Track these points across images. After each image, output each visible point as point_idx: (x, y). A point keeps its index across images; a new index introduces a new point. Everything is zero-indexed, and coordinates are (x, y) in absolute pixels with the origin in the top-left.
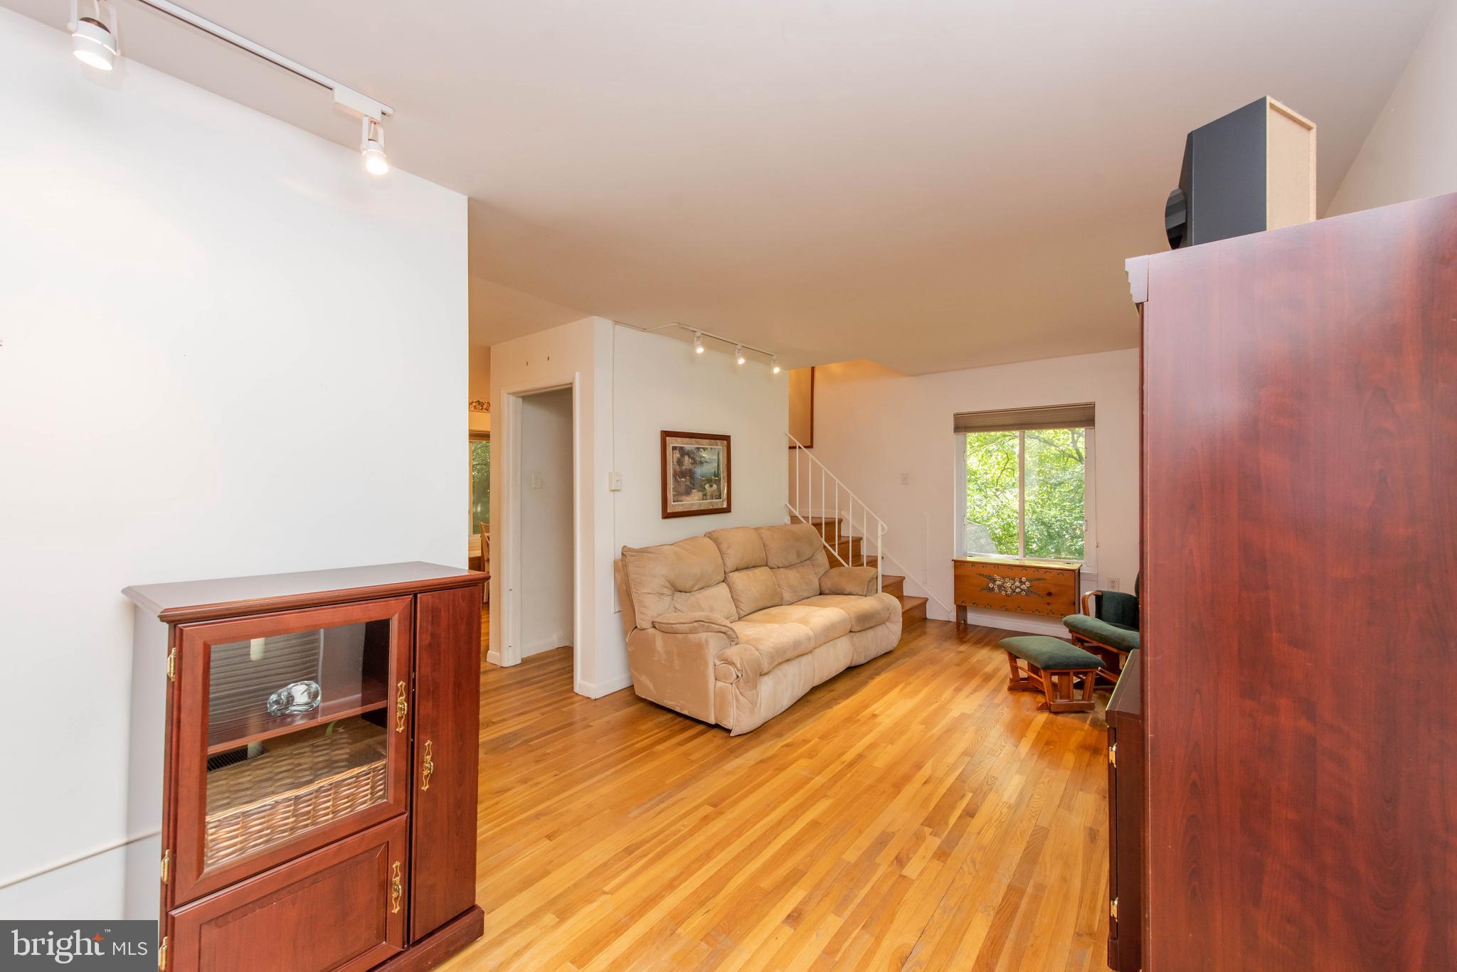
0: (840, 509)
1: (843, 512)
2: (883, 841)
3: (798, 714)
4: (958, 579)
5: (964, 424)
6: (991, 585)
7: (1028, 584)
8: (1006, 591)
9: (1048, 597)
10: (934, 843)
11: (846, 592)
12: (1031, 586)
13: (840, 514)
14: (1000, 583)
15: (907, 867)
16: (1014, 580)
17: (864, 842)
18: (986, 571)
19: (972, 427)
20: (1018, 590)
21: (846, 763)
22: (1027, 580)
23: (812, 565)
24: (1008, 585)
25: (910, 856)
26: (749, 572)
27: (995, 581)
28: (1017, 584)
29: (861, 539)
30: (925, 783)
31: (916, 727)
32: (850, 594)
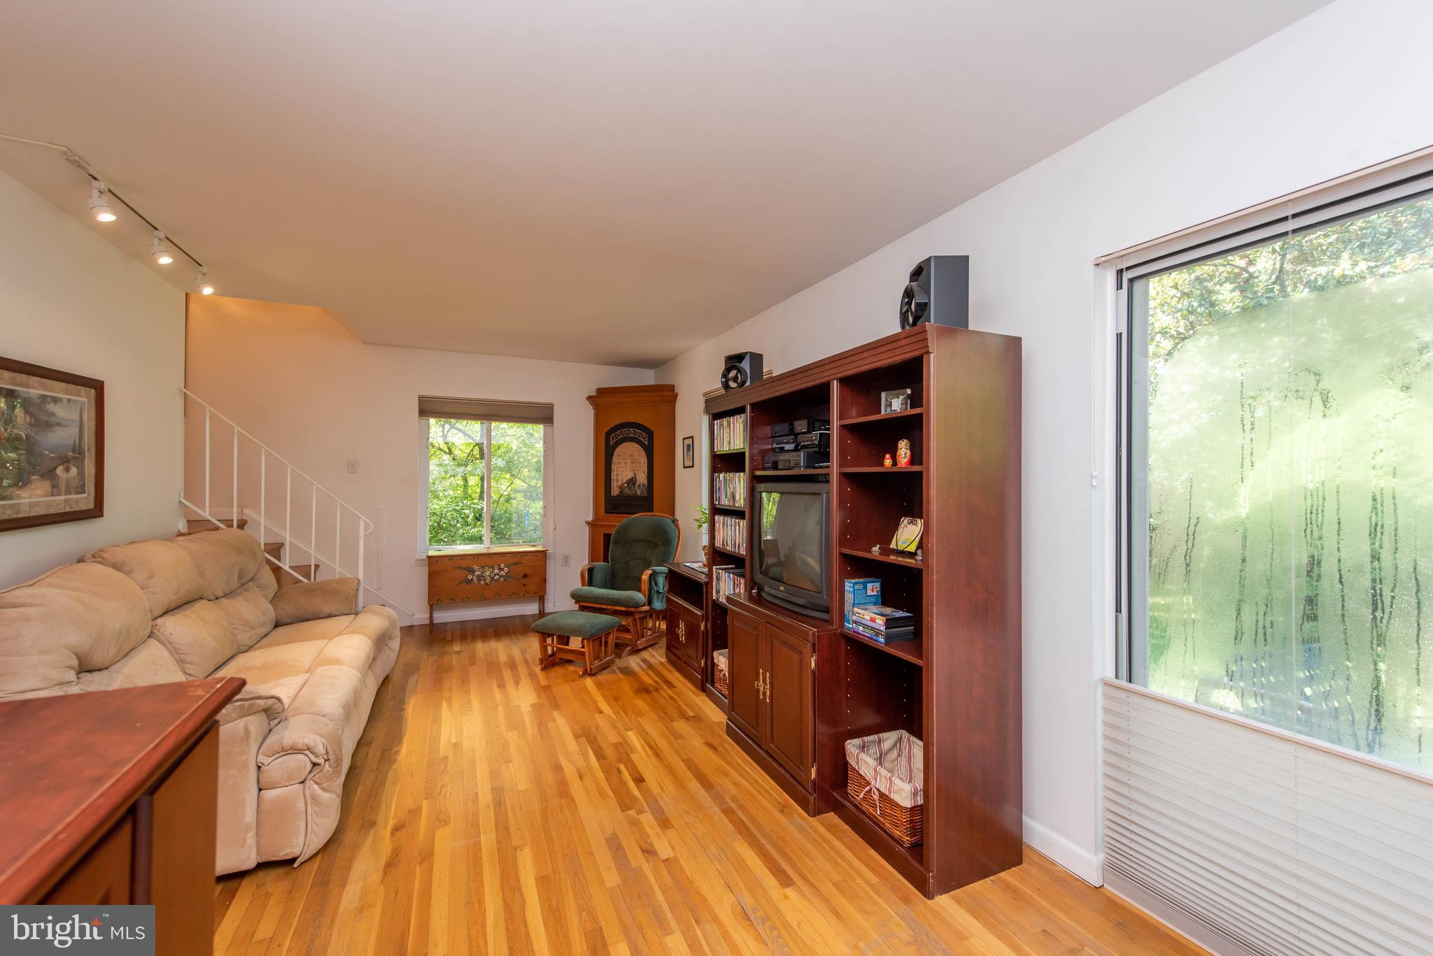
0: (241, 507)
1: (247, 511)
2: (615, 846)
3: (360, 788)
4: (432, 575)
5: (429, 408)
6: (470, 577)
7: (506, 570)
8: (485, 580)
9: (524, 579)
10: (647, 819)
11: (322, 615)
12: (509, 571)
13: (241, 512)
14: (479, 573)
15: (657, 850)
16: (493, 568)
17: (604, 859)
18: (465, 563)
19: (439, 413)
20: (497, 577)
21: (491, 805)
22: (506, 566)
23: (258, 587)
24: (488, 573)
25: (648, 841)
26: (187, 612)
27: (474, 572)
28: (496, 571)
29: (282, 545)
30: (580, 777)
31: (512, 736)
32: (330, 616)
